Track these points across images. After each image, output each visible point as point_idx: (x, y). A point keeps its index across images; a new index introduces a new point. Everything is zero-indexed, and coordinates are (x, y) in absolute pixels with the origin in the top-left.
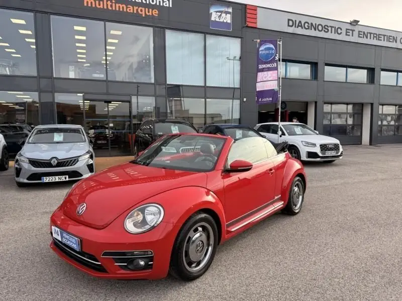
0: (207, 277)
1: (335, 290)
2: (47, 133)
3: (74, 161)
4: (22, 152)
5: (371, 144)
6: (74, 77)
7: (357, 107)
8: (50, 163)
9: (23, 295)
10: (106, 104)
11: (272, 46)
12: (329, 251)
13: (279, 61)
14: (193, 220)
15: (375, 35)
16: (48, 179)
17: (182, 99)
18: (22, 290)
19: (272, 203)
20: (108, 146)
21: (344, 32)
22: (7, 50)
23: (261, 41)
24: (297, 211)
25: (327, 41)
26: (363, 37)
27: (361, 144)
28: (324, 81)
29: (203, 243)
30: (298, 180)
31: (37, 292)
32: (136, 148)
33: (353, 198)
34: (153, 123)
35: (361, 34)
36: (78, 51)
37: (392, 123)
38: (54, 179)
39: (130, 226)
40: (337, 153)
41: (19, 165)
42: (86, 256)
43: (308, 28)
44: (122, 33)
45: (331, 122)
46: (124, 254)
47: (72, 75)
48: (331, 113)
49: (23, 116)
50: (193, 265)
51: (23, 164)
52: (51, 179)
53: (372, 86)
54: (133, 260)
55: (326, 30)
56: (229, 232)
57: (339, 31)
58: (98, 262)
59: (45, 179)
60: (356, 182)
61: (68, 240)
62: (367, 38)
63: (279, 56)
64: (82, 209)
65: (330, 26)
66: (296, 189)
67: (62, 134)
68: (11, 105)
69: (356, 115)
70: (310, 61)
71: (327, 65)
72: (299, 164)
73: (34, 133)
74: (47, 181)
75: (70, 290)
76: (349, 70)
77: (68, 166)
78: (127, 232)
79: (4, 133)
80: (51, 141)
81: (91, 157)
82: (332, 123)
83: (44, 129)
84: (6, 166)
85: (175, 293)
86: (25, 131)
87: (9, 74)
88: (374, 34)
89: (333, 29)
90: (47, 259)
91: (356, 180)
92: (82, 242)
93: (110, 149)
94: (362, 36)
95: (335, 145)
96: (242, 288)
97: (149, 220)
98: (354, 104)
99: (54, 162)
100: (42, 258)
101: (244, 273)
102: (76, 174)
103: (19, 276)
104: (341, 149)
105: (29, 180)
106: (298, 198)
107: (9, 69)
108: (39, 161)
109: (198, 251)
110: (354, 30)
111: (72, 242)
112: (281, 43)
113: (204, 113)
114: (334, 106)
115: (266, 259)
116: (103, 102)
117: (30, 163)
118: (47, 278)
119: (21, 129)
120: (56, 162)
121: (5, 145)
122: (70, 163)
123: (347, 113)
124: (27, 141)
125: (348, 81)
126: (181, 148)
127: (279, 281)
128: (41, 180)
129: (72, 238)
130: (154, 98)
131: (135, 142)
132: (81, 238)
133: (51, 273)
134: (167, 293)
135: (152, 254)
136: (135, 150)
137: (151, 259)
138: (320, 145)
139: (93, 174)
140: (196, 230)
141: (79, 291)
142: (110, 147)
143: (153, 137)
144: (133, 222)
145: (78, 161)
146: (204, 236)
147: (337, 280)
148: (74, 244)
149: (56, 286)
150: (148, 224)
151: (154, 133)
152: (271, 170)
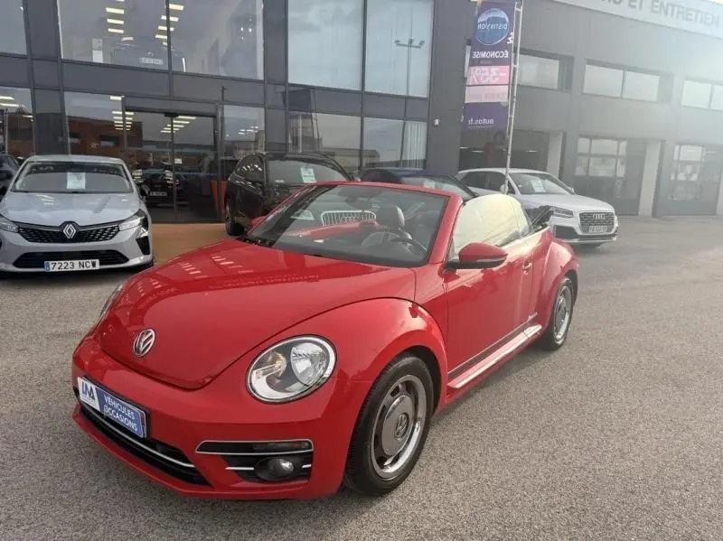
0: (413, 486)
1: (680, 517)
2: (51, 171)
3: (110, 230)
5: (654, 214)
6: (101, 61)
8: (62, 234)
9: (16, 530)
10: (168, 119)
11: (503, 15)
12: (641, 427)
14: (391, 371)
15: (681, 10)
16: (58, 266)
19: (522, 330)
20: (172, 203)
24: (560, 342)
26: (660, 13)
27: (637, 214)
28: (583, 94)
30: (567, 284)
31: (50, 522)
32: (228, 209)
33: (652, 317)
34: (261, 160)
35: (657, 7)
36: (109, 10)
37: (694, 178)
38: (70, 265)
39: (260, 385)
40: (610, 230)
42: (159, 447)
45: (587, 171)
46: (249, 448)
47: (98, 57)
48: (589, 155)
50: (386, 464)
51: (4, 233)
52: (64, 265)
53: (665, 107)
54: (268, 461)
56: (452, 390)
58: (188, 462)
59: (51, 266)
61: (117, 411)
62: (666, 13)
63: (516, 36)
64: (146, 341)
66: (561, 300)
67: (83, 175)
70: (560, 53)
71: (590, 62)
72: (569, 251)
73: (25, 172)
74: (56, 269)
75: (124, 516)
76: (629, 74)
77: (98, 240)
78: (255, 398)
80: (62, 189)
81: (145, 224)
82: (591, 174)
83: (44, 165)
85: (353, 525)
86: (6, 167)
88: (679, 6)
90: (66, 440)
92: (149, 417)
93: (175, 209)
94: (658, 10)
95: (607, 214)
96: (491, 512)
97: (300, 371)
98: (629, 141)
99: (70, 231)
100: (55, 439)
101: (486, 476)
102: (114, 256)
104: (616, 224)
105: (18, 267)
106: (563, 317)
108: (35, 228)
109: (398, 434)
111: (127, 417)
112: (521, 10)
113: (358, 147)
114: (595, 142)
115: (524, 444)
116: (163, 115)
117: (19, 232)
118: (70, 487)
120: (74, 231)
122: (101, 235)
123: (616, 157)
124: (10, 188)
125: (625, 96)
127: (561, 495)
128: (43, 267)
129: (128, 408)
130: (263, 109)
131: (227, 196)
132: (149, 409)
133: (77, 474)
134: (335, 523)
135: (310, 448)
136: (226, 213)
137: (308, 458)
138: (581, 215)
139: (148, 258)
140: (397, 391)
141: (142, 518)
142: (176, 203)
143: (265, 187)
144: (265, 377)
145: (119, 230)
146: (408, 400)
147: (677, 493)
148: (132, 421)
149: (90, 508)
150: (298, 380)
151: (267, 181)
152: (527, 264)
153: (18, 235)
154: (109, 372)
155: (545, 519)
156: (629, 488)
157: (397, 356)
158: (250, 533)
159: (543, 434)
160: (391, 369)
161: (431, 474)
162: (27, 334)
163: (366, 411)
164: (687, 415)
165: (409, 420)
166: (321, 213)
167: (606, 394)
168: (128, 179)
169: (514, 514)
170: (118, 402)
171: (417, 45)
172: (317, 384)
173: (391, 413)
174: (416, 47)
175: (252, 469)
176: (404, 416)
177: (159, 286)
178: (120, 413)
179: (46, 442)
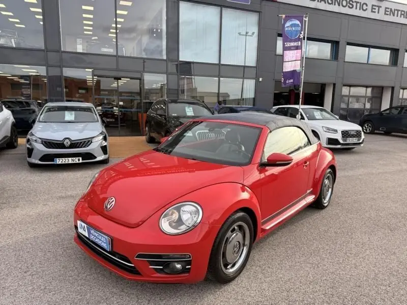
0: (243, 279)
2: (57, 111)
3: (87, 142)
4: (33, 131)
6: (81, 51)
7: (375, 90)
8: (63, 144)
10: (116, 80)
11: (298, 22)
12: (368, 252)
13: (304, 39)
14: (231, 220)
15: (403, 13)
16: (61, 161)
17: (193, 77)
18: (48, 288)
19: (304, 198)
20: (118, 124)
21: (369, 8)
22: (11, 20)
23: (286, 17)
24: (325, 205)
25: (351, 18)
26: (390, 15)
28: (344, 62)
29: (240, 244)
30: (330, 172)
31: (64, 290)
32: (147, 128)
33: (381, 191)
34: (165, 103)
35: (388, 11)
36: (85, 22)
38: (67, 161)
39: (165, 226)
40: (359, 140)
41: (30, 144)
42: (117, 256)
43: (332, 3)
44: (132, 4)
45: (348, 106)
46: (160, 257)
47: (80, 49)
48: (349, 96)
49: (29, 90)
50: (228, 267)
51: (35, 144)
52: (64, 160)
53: (394, 68)
55: (351, 6)
56: (263, 230)
57: (365, 7)
58: (131, 263)
59: (58, 161)
60: (380, 173)
61: (97, 237)
62: (394, 15)
63: (304, 34)
64: (111, 204)
65: (355, 2)
66: (326, 181)
67: (73, 112)
68: (16, 79)
69: (374, 99)
70: (331, 39)
71: (349, 44)
73: (45, 111)
74: (60, 163)
75: (99, 289)
76: (372, 50)
77: (81, 147)
78: (163, 232)
79: (11, 109)
80: (62, 121)
81: (105, 139)
82: (350, 107)
84: (15, 144)
85: (211, 297)
86: (32, 107)
87: (14, 46)
88: (402, 11)
89: (358, 5)
90: (70, 251)
91: (380, 171)
92: (113, 241)
93: (119, 128)
94: (389, 13)
95: (357, 131)
96: (282, 294)
97: (185, 219)
98: (373, 87)
99: (67, 143)
100: (64, 250)
101: (281, 275)
102: (89, 156)
103: (43, 271)
104: (363, 136)
105: (41, 161)
106: (328, 191)
107: (14, 41)
108: (50, 141)
109: (234, 252)
110: (381, 7)
111: (101, 240)
112: (307, 19)
113: (217, 92)
114: (352, 89)
115: (302, 259)
116: (113, 79)
117: (42, 143)
118: (73, 274)
119: (28, 104)
120: (69, 143)
121: (13, 122)
122: (83, 144)
123: (365, 97)
124: (37, 120)
125: (370, 62)
126: (197, 132)
127: (321, 286)
128: (53, 161)
129: (102, 236)
130: (166, 75)
131: (147, 122)
132: (113, 237)
133: (76, 268)
134: (202, 296)
135: (190, 257)
136: (146, 130)
137: (189, 263)
138: (342, 132)
139: (107, 156)
140: (234, 230)
141: (108, 290)
142: (119, 125)
143: (167, 118)
144: (168, 222)
145: (92, 142)
146: (240, 235)
147: (384, 288)
148: (104, 243)
149: (83, 284)
150: (184, 224)
151: (168, 115)
152: (306, 163)
153: (42, 145)
154: (90, 216)
155: (311, 298)
156: (358, 284)
157: (234, 212)
158: (160, 299)
159: (313, 254)
160: (231, 219)
161: (252, 273)
162: (47, 196)
163: (218, 240)
164: (395, 247)
165: (241, 245)
166: (196, 132)
167: (350, 234)
168: (96, 115)
169: (295, 295)
170: (97, 233)
171: (251, 34)
172: (193, 226)
173: (231, 241)
174: (250, 36)
175: (161, 267)
176: (238, 243)
177: (114, 175)
178: (98, 239)
179: (60, 251)
